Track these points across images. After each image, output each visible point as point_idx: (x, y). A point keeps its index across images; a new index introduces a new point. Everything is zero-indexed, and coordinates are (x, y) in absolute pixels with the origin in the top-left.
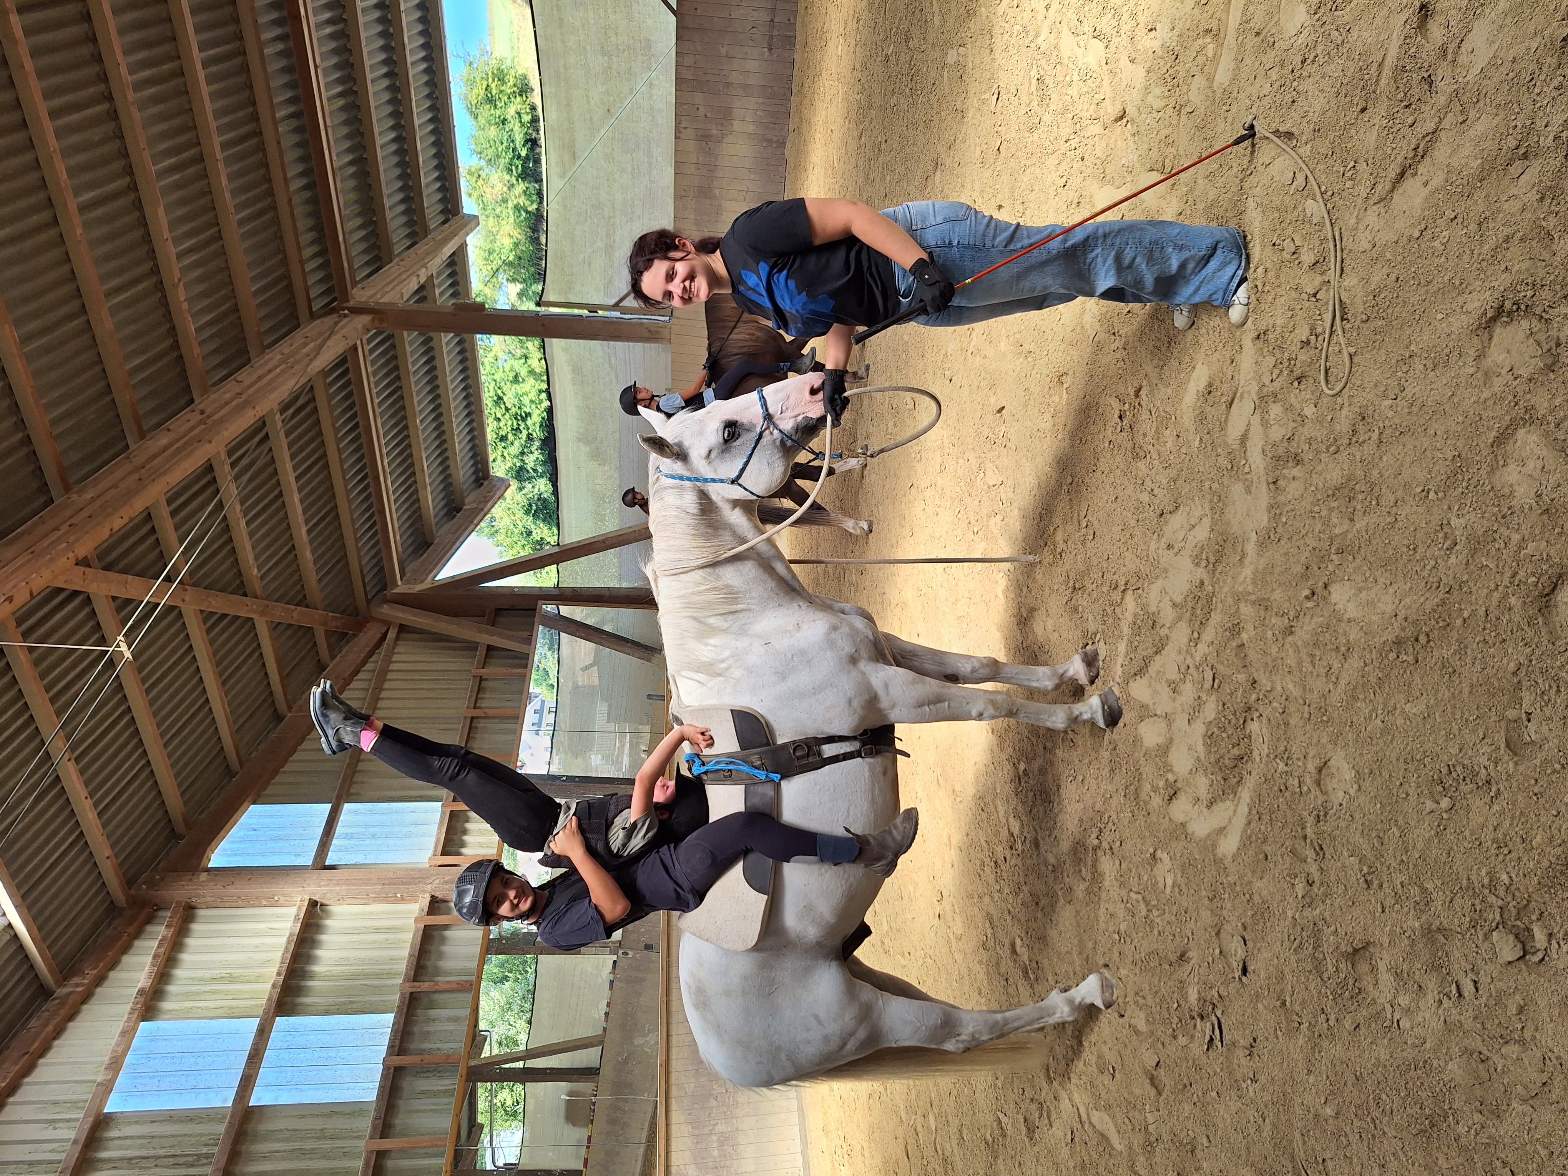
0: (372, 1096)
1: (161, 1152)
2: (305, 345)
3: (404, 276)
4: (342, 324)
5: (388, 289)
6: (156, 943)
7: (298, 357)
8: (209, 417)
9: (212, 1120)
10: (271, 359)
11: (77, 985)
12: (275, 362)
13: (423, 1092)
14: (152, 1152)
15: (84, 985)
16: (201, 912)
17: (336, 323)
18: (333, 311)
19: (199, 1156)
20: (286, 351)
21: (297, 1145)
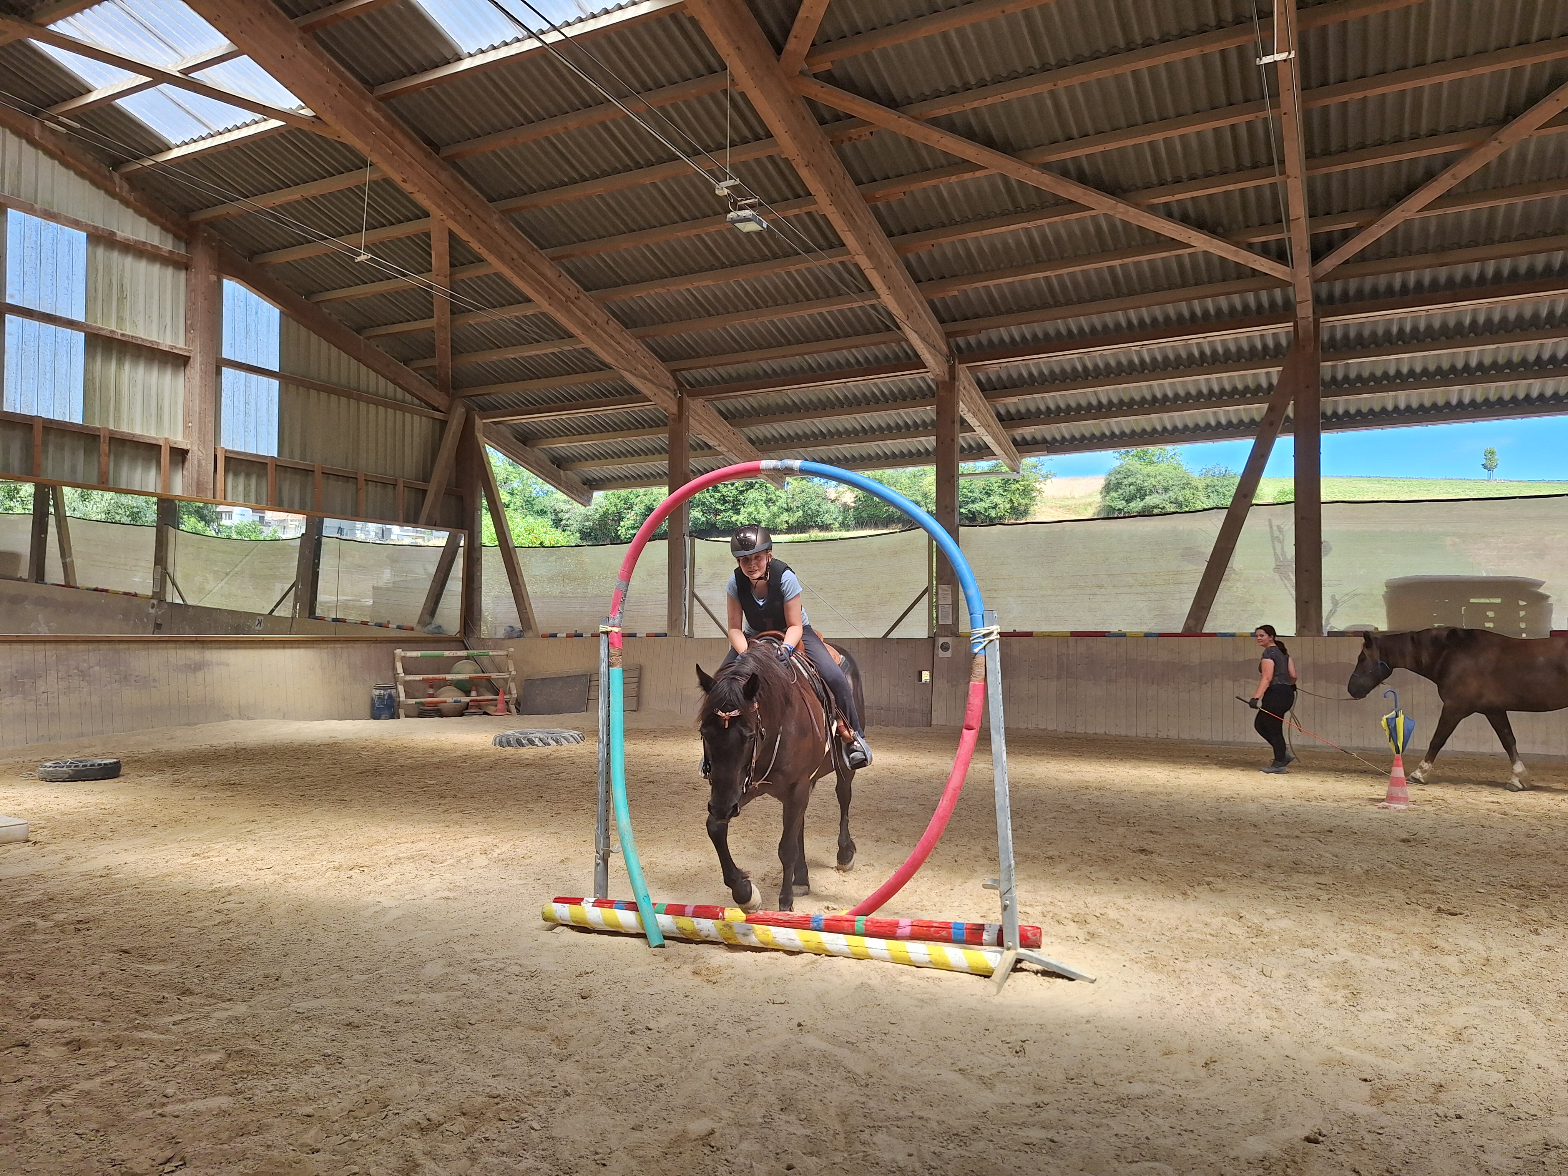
2: (645, 366)
5: (704, 423)
6: (156, 243)
15: (122, 191)
16: (182, 275)
18: (680, 385)
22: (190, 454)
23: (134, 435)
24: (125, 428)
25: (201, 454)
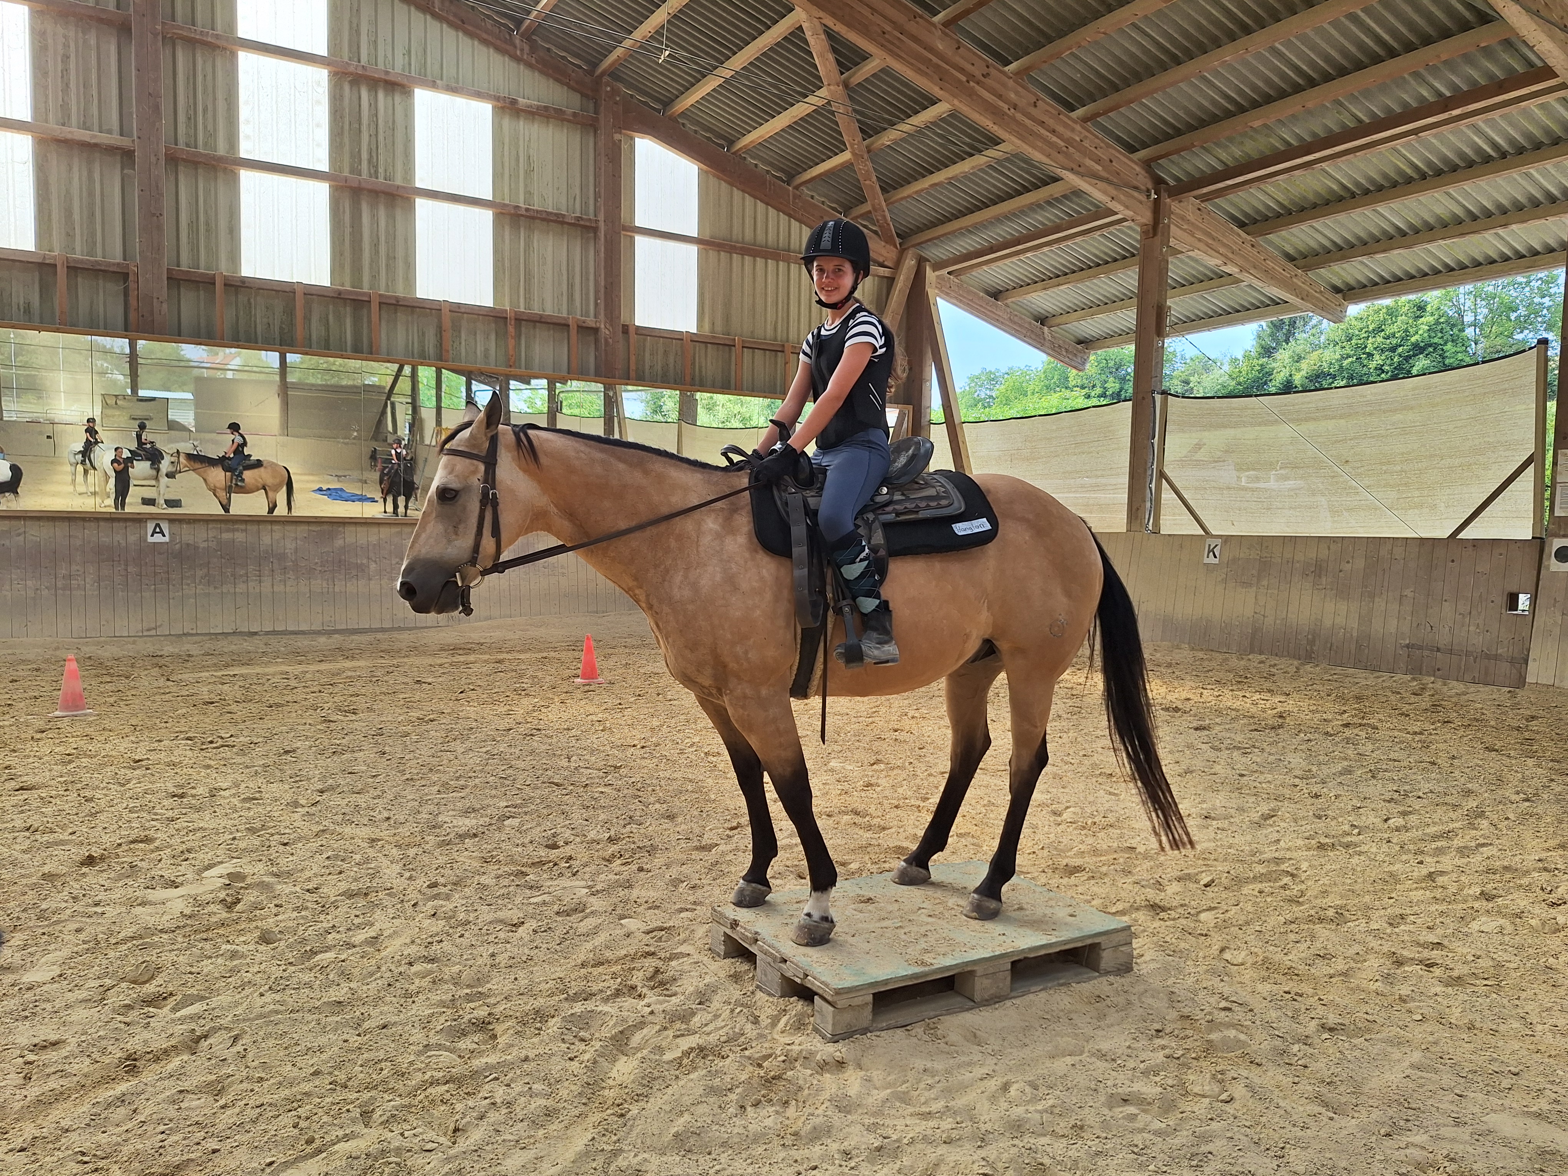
0: (419, 295)
1: (381, 138)
2: (1098, 161)
3: (1222, 250)
4: (1136, 194)
5: (1199, 235)
7: (1077, 156)
8: (978, 83)
9: (406, 173)
10: (1073, 130)
11: (522, 50)
12: (1068, 134)
13: (423, 334)
14: (381, 131)
15: (522, 54)
16: (590, 138)
17: (1136, 188)
18: (1159, 182)
19: (376, 167)
20: (1086, 144)
21: (383, 238)
22: (600, 333)
23: (544, 316)
25: (608, 332)
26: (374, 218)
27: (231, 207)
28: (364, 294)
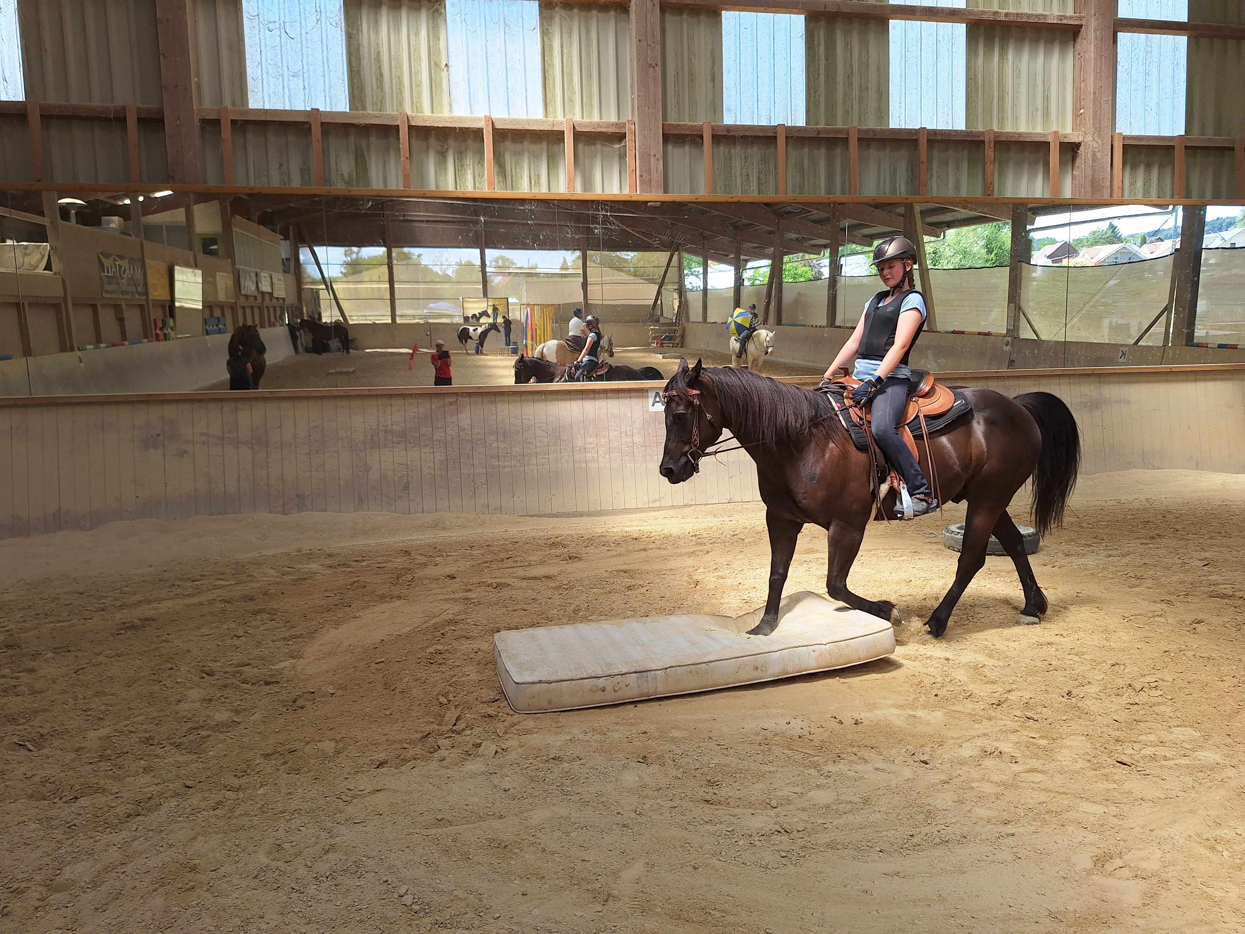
0: (893, 126)
13: (895, 169)
21: (856, 69)
22: (1082, 148)
23: (1020, 134)
24: (1009, 128)
25: (1096, 146)
26: (848, 47)
27: (712, 52)
28: (839, 131)
